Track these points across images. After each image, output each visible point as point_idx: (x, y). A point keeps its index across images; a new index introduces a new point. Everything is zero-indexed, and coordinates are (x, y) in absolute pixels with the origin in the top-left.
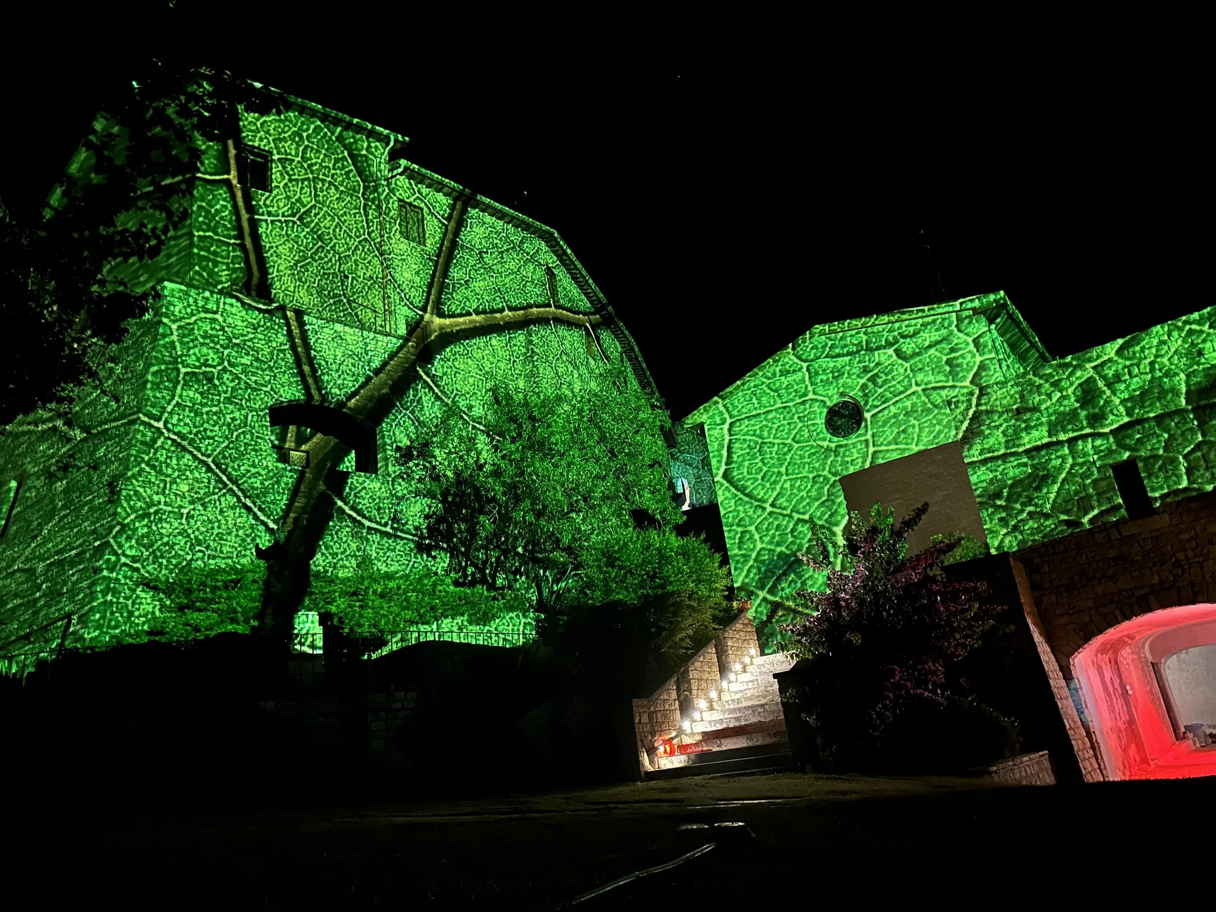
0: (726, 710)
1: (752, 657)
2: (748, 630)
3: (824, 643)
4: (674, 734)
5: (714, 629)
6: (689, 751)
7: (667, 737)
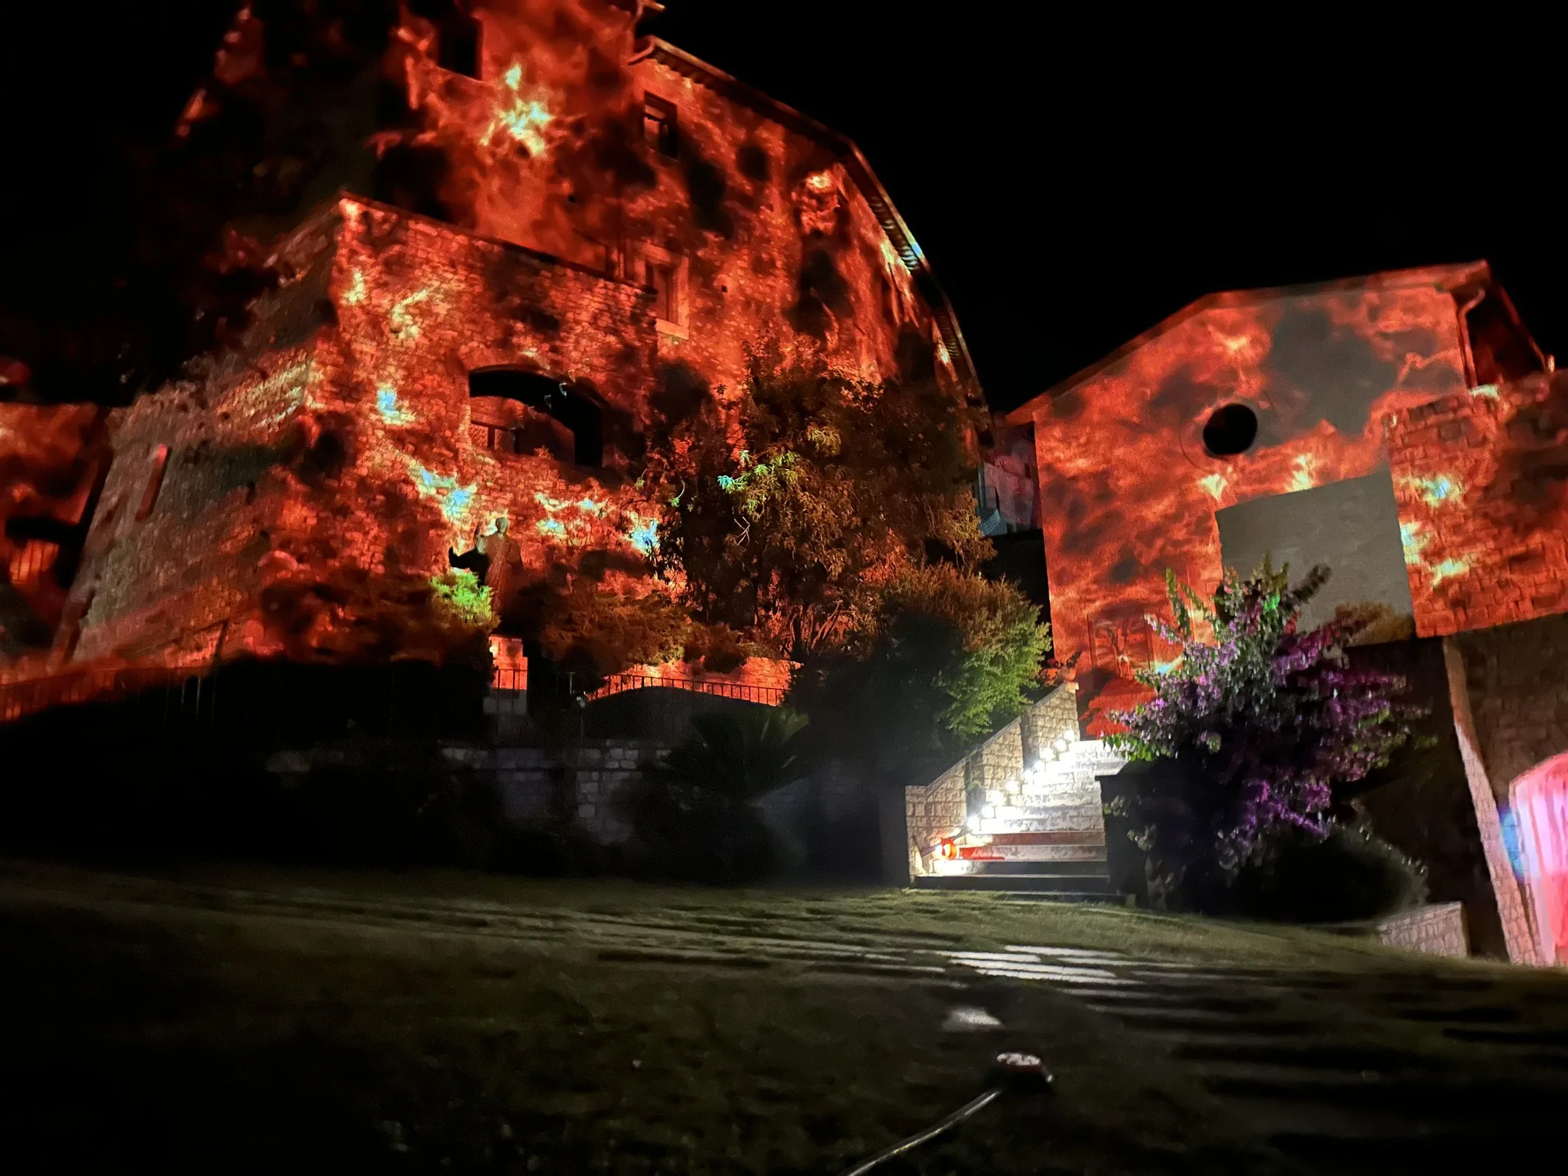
0: (1027, 808)
1: (1068, 742)
2: (1067, 706)
3: (1169, 741)
4: (956, 831)
5: (1021, 703)
6: (974, 855)
7: (947, 836)
